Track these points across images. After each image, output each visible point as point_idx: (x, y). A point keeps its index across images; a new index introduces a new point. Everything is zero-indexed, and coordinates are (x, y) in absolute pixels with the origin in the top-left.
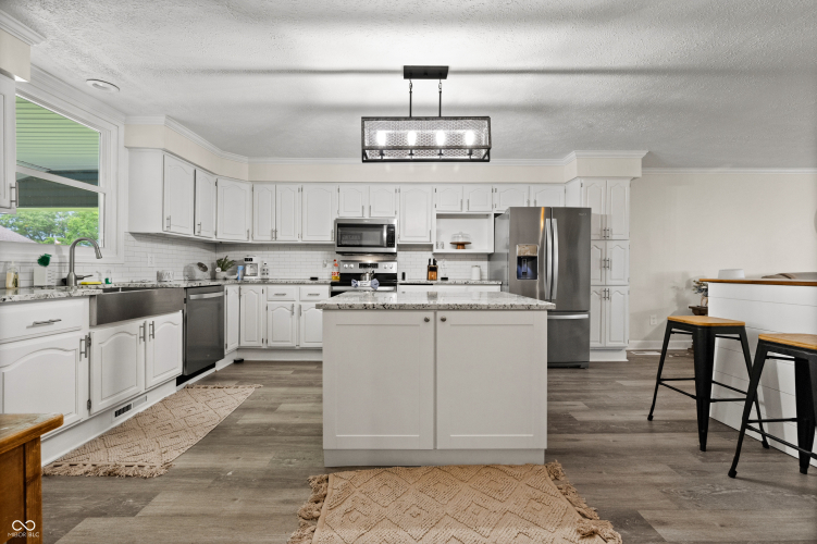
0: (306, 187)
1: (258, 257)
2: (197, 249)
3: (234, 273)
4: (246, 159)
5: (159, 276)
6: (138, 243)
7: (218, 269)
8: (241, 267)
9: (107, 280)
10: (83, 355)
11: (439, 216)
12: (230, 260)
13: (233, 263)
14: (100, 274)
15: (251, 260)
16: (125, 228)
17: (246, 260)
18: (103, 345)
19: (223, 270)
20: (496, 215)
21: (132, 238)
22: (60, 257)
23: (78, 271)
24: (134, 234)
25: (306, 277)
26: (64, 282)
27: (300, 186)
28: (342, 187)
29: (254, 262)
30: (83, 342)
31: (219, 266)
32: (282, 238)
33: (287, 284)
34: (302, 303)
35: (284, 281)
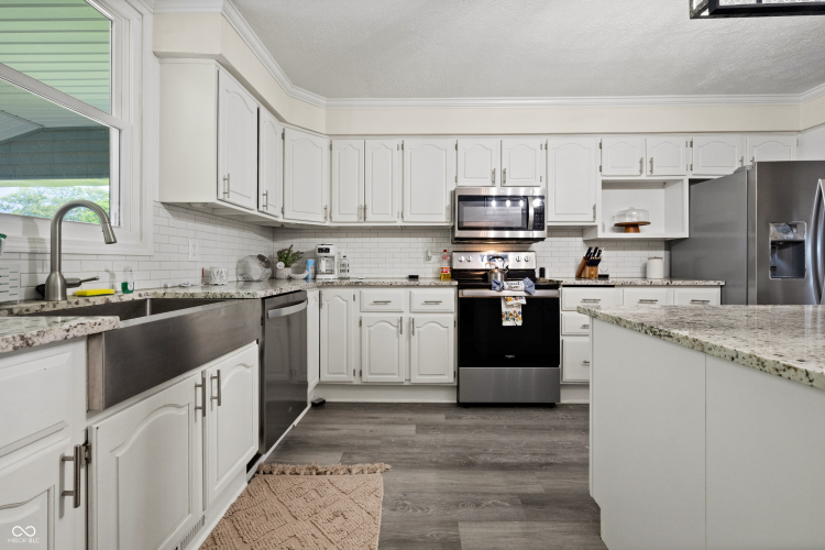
0: (408, 142)
1: (337, 246)
2: (252, 235)
3: (301, 270)
4: (323, 101)
5: (206, 278)
6: (174, 221)
7: (280, 265)
8: (311, 262)
9: (125, 286)
10: (69, 500)
11: (606, 185)
12: (294, 250)
13: (298, 256)
14: (112, 275)
15: (327, 250)
16: (154, 195)
17: (321, 250)
18: (119, 454)
19: (286, 266)
20: (692, 182)
21: (164, 212)
22: (32, 241)
23: (70, 271)
24: (170, 206)
25: (402, 274)
26: (41, 292)
27: (399, 141)
28: (462, 142)
29: (331, 253)
30: (70, 465)
31: (280, 259)
32: (375, 218)
33: (391, 286)
34: (413, 316)
35: (387, 281)
